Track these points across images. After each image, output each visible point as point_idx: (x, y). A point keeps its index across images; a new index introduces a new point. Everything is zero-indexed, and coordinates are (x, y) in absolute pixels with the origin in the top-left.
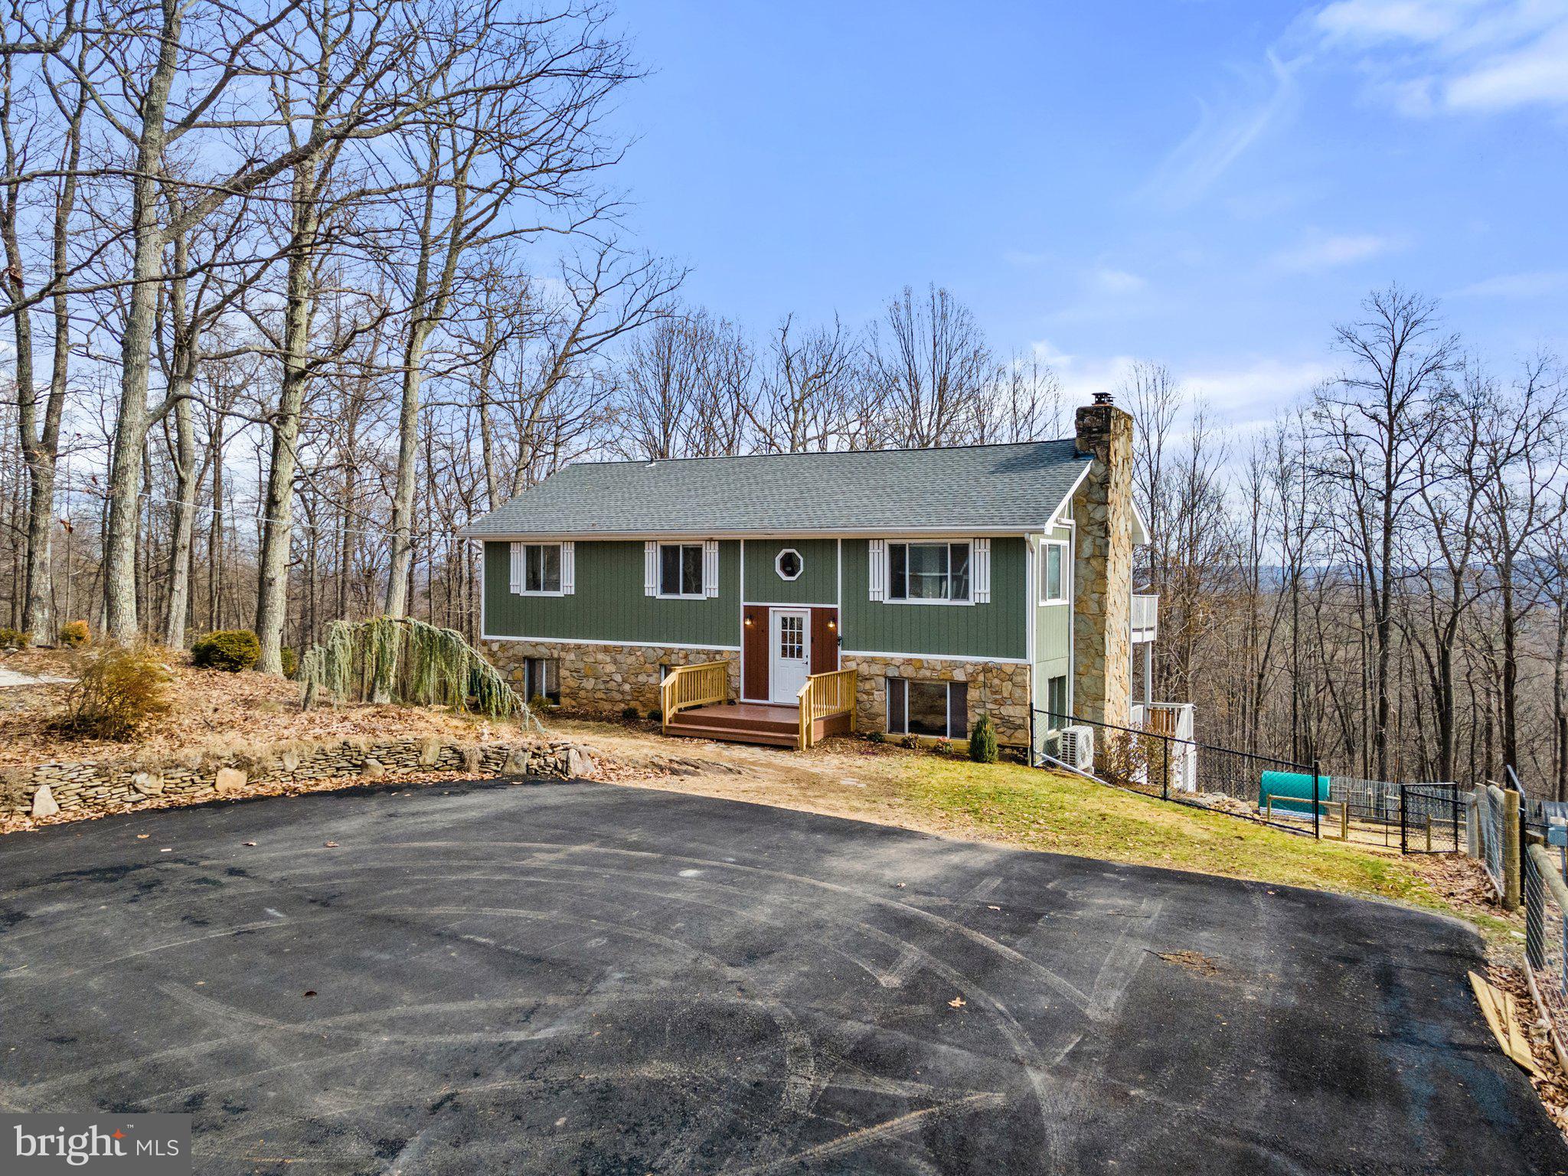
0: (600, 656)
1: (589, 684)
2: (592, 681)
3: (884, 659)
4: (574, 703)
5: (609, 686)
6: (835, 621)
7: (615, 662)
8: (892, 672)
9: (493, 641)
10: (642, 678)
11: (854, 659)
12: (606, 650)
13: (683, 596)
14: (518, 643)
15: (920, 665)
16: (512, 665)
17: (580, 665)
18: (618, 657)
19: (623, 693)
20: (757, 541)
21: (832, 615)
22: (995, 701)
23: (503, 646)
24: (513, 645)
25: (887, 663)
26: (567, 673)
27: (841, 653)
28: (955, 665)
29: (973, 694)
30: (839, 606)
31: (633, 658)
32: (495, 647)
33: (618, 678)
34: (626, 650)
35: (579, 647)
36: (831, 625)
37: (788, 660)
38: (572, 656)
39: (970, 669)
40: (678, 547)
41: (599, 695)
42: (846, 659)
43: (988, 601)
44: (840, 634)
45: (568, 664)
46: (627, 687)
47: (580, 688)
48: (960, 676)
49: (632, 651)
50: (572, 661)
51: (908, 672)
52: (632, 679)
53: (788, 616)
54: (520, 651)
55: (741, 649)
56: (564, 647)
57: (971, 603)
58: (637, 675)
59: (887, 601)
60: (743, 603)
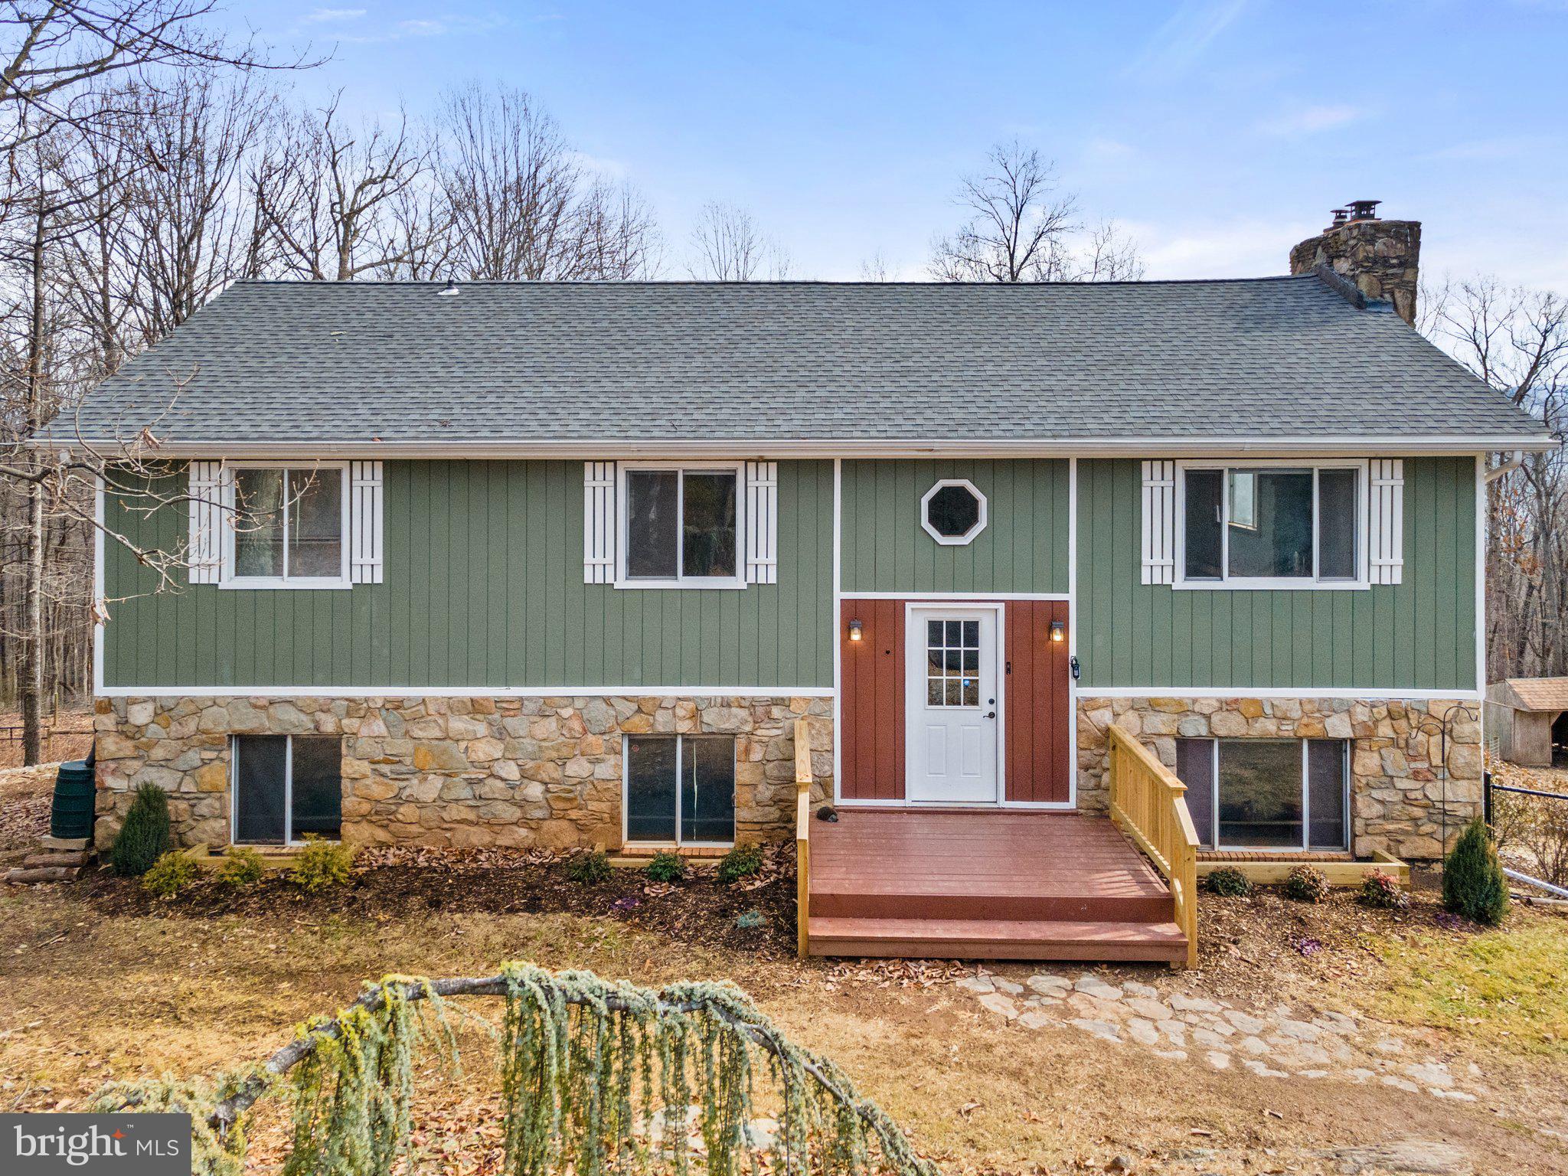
0: (459, 724)
1: (430, 789)
2: (436, 783)
3: (1179, 702)
4: (382, 835)
5: (484, 790)
6: (1065, 630)
7: (501, 734)
8: (1194, 728)
9: (131, 701)
10: (577, 768)
11: (1109, 703)
12: (475, 708)
13: (684, 582)
14: (215, 701)
15: (1255, 710)
16: (194, 757)
17: (402, 746)
18: (509, 722)
19: (522, 804)
20: (875, 465)
21: (1056, 615)
22: (1416, 775)
23: (164, 711)
24: (198, 708)
25: (1183, 709)
26: (365, 767)
27: (1076, 692)
28: (1331, 707)
29: (1366, 763)
30: (1071, 597)
31: (552, 724)
32: (140, 716)
33: (511, 771)
34: (530, 707)
35: (398, 704)
36: (1058, 637)
37: (945, 711)
38: (378, 727)
39: (1362, 714)
40: (673, 475)
41: (455, 812)
42: (1088, 706)
43: (1398, 579)
44: (1073, 652)
45: (364, 746)
46: (535, 791)
47: (399, 800)
48: (1339, 728)
49: (546, 709)
50: (377, 739)
51: (1231, 726)
52: (551, 771)
53: (945, 617)
54: (221, 722)
55: (835, 692)
56: (353, 707)
57: (1362, 584)
58: (562, 762)
59: (1181, 583)
60: (839, 595)
